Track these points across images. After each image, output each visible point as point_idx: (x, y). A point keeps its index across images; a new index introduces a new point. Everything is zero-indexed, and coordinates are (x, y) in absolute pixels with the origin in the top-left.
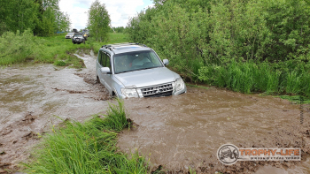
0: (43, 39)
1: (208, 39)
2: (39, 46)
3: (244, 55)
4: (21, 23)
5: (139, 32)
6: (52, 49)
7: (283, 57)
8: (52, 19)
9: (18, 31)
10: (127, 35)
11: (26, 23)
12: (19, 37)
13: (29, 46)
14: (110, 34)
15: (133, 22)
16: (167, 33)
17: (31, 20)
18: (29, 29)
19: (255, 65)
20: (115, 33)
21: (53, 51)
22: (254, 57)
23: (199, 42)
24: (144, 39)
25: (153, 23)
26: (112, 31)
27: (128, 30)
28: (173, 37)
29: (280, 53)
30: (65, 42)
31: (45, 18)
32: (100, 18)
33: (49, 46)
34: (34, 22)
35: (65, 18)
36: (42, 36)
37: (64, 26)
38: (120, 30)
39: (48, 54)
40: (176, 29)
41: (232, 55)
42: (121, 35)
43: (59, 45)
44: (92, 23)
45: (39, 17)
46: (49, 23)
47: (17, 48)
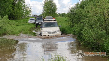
0: (14, 22)
4: (2, 12)
5: (76, 16)
6: (19, 28)
8: (20, 9)
10: (67, 18)
14: (56, 17)
15: (72, 10)
16: (95, 17)
17: (8, 10)
18: (7, 16)
20: (60, 17)
21: (20, 29)
24: (79, 21)
25: (85, 10)
27: (69, 15)
28: (99, 20)
31: (16, 8)
33: (17, 26)
35: (28, 8)
37: (27, 13)
38: (63, 15)
39: (17, 31)
40: (102, 14)
43: (24, 25)
44: (45, 10)
45: (13, 8)
46: (18, 11)
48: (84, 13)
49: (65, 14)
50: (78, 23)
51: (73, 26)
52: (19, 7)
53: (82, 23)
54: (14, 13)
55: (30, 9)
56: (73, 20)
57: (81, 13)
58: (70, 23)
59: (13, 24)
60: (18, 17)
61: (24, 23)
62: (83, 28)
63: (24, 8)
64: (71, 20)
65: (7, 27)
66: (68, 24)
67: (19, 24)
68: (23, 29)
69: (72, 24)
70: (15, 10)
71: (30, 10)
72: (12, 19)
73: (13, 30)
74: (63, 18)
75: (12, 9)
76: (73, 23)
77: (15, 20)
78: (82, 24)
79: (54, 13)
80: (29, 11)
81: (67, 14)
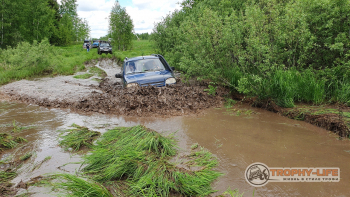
0: (61, 49)
1: (244, 45)
2: (57, 57)
3: (285, 62)
4: (36, 32)
6: (68, 62)
7: (330, 64)
8: (70, 27)
9: (35, 41)
10: (153, 42)
11: (41, 31)
12: (35, 48)
13: (46, 58)
14: (133, 41)
15: (159, 28)
17: (46, 29)
18: (46, 39)
19: (297, 73)
20: (139, 40)
21: (72, 62)
22: (296, 64)
23: (234, 48)
24: (172, 47)
25: (181, 29)
26: (136, 38)
27: (154, 37)
29: (326, 58)
30: (84, 52)
31: (62, 25)
32: (121, 24)
33: (67, 56)
34: (51, 30)
36: (58, 45)
38: (144, 37)
39: (67, 66)
40: (208, 34)
41: (272, 62)
42: (146, 43)
43: (78, 55)
44: (113, 29)
45: (56, 25)
46: (66, 31)
47: (34, 60)
50: (171, 50)
52: (68, 24)
54: (59, 34)
56: (162, 45)
58: (157, 50)
60: (67, 40)
63: (76, 25)
70: (60, 29)
72: (56, 45)
74: (145, 41)
75: (54, 27)
76: (162, 50)
77: (62, 46)
80: (85, 31)
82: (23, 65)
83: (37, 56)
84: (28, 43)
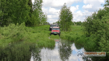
0: (31, 28)
5: (93, 26)
8: (37, 16)
9: (18, 24)
12: (17, 27)
13: (22, 33)
14: (72, 26)
15: (89, 19)
18: (24, 23)
20: (75, 26)
21: (36, 36)
24: (96, 31)
25: (102, 20)
30: (43, 31)
31: (33, 15)
32: (66, 16)
33: (34, 32)
35: (45, 16)
36: (30, 26)
37: (44, 21)
38: (79, 24)
43: (40, 32)
44: (61, 18)
46: (35, 18)
47: (15, 34)
48: (101, 24)
49: (80, 22)
50: (95, 33)
51: (89, 36)
52: (36, 15)
53: (99, 33)
54: (31, 20)
55: (47, 16)
56: (89, 30)
57: (99, 23)
58: (86, 32)
59: (30, 31)
60: (35, 24)
61: (40, 31)
62: (100, 39)
63: (41, 16)
64: (87, 29)
65: (24, 33)
66: (84, 33)
67: (35, 31)
68: (39, 37)
69: (88, 33)
70: (32, 17)
71: (47, 18)
72: (28, 26)
73: (30, 37)
74: (79, 26)
75: (29, 16)
77: (32, 27)
78: (99, 35)
79: (70, 22)
80: (45, 19)
81: (84, 23)
82: (9, 36)
83: (17, 32)
84: (14, 25)
